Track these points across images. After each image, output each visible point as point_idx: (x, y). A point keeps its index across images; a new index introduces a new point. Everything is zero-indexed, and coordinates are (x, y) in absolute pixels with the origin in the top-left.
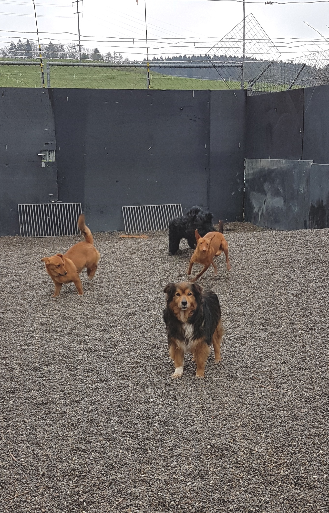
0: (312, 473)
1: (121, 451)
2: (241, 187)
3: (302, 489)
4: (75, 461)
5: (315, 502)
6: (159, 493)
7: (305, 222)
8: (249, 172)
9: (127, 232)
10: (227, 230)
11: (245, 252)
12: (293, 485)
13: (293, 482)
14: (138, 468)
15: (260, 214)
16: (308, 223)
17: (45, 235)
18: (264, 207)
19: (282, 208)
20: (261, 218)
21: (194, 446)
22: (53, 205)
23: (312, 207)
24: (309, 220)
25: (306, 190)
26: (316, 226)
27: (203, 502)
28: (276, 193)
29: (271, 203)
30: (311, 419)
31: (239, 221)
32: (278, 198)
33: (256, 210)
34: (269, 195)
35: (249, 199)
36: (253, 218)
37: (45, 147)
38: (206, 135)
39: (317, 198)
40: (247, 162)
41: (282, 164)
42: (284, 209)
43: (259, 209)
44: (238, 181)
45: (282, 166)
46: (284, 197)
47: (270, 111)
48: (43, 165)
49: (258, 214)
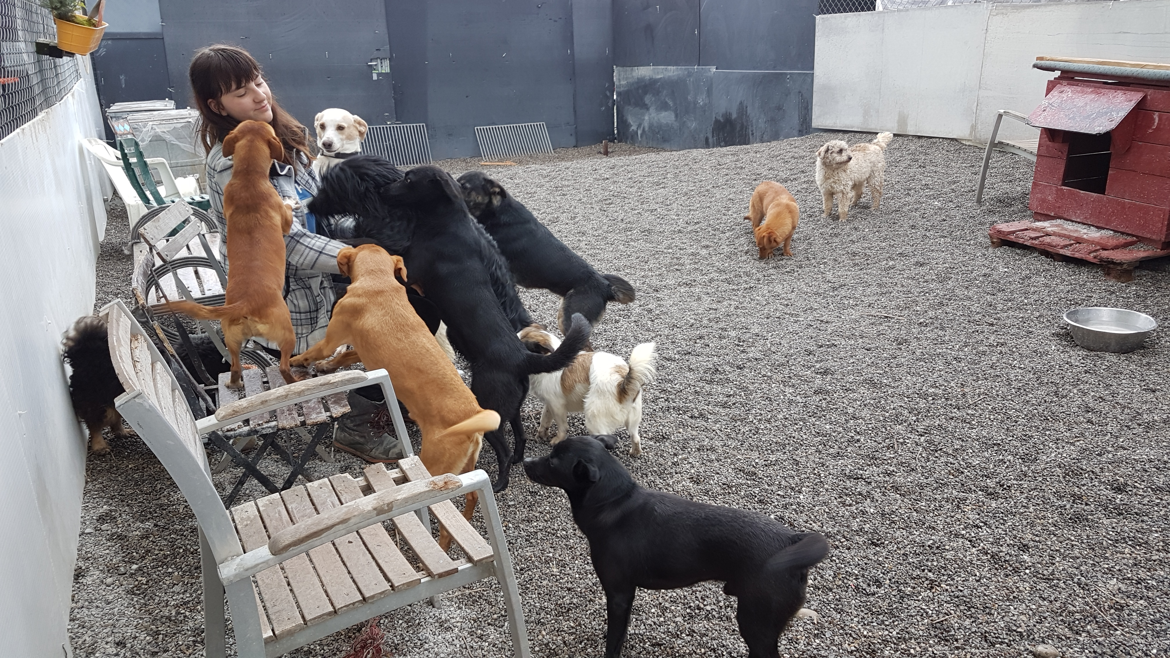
2: (611, 101)
7: (707, 140)
8: (622, 83)
15: (639, 132)
16: (711, 140)
18: (646, 124)
19: (673, 124)
20: (641, 137)
22: (390, 127)
24: (713, 137)
25: (707, 101)
26: (722, 144)
28: (664, 107)
29: (656, 118)
32: (667, 113)
33: (634, 128)
34: (652, 110)
35: (623, 116)
36: (630, 138)
37: (376, 54)
38: (569, 39)
39: (723, 111)
40: (617, 72)
41: (671, 72)
42: (676, 125)
43: (639, 126)
44: (608, 94)
45: (671, 74)
46: (676, 111)
47: (650, 9)
48: (374, 78)
49: (637, 133)
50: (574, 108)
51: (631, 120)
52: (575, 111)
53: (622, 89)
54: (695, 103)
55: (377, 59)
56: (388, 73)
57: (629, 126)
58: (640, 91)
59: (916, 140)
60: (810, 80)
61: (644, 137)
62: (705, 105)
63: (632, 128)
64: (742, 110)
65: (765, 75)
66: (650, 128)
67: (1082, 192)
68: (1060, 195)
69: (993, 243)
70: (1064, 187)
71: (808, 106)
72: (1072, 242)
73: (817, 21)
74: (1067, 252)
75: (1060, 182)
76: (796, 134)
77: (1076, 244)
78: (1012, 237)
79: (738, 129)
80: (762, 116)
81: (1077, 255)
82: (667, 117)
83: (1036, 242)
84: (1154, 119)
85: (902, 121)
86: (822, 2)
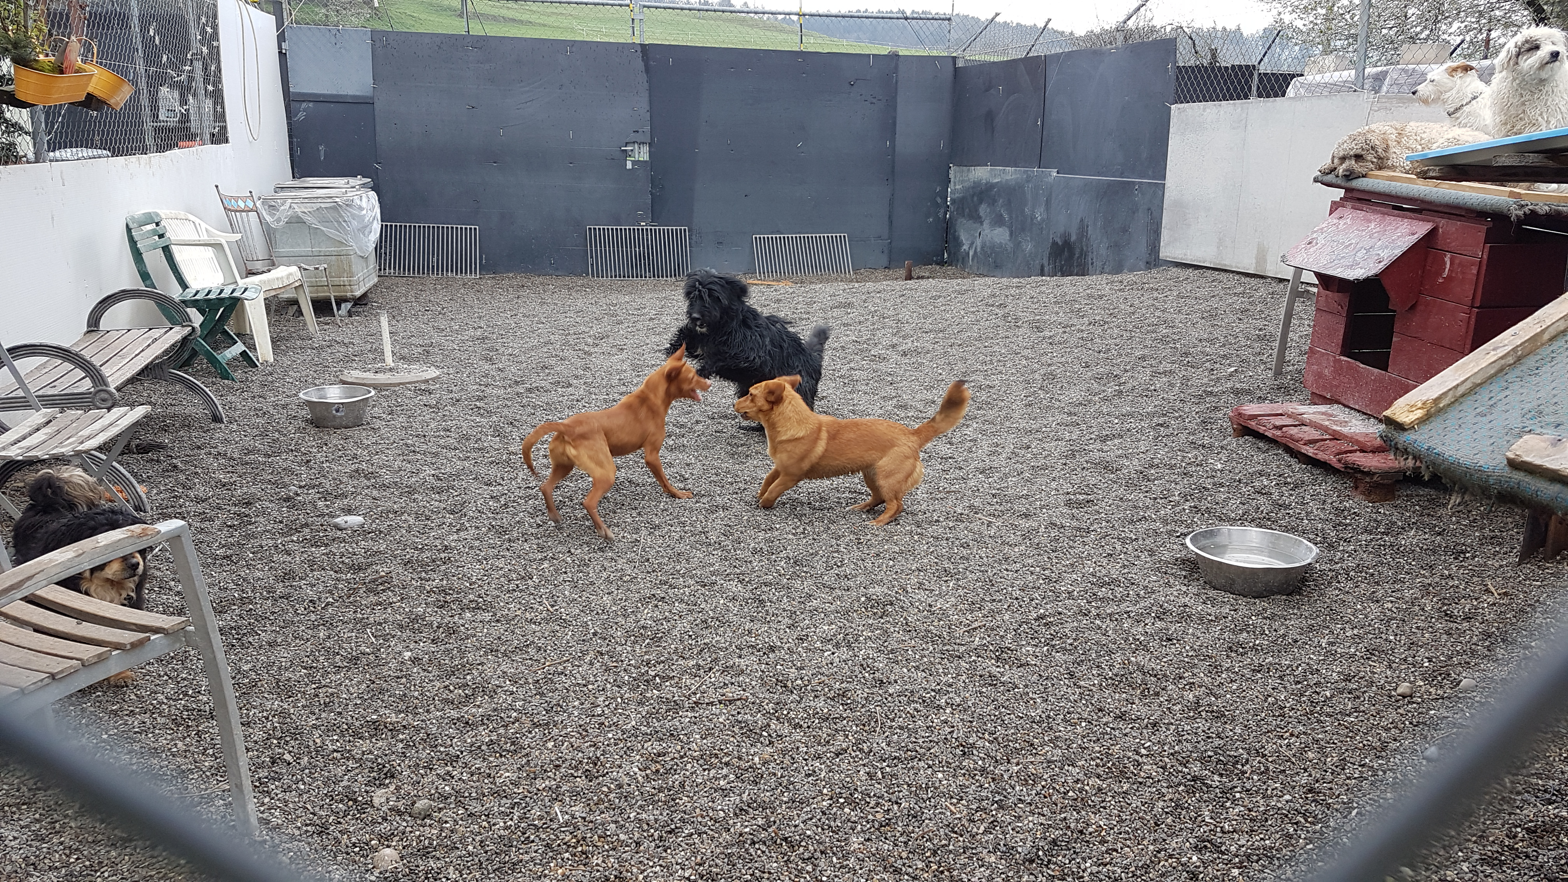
0: (1024, 643)
1: (722, 602)
2: (942, 211)
3: (1007, 667)
4: (647, 614)
5: (1026, 686)
6: (778, 667)
7: (1042, 267)
8: (957, 187)
9: (760, 276)
10: (918, 278)
11: (943, 308)
12: (993, 661)
13: (993, 656)
14: (747, 628)
15: (971, 253)
16: (1046, 269)
17: (629, 277)
18: (978, 242)
19: (1006, 244)
20: (973, 260)
21: (839, 598)
22: (643, 230)
23: (1055, 243)
24: (1049, 263)
25: (1045, 216)
26: (1058, 273)
27: (848, 682)
28: (998, 221)
29: (989, 236)
30: (1030, 561)
31: (938, 264)
32: (1001, 229)
33: (966, 247)
34: (986, 225)
35: (955, 231)
36: (961, 260)
37: (632, 137)
38: (889, 127)
39: (1062, 230)
40: (954, 172)
41: (1009, 174)
42: (1010, 245)
43: (972, 243)
44: (939, 200)
45: (1009, 177)
46: (1010, 228)
47: (992, 91)
48: (629, 165)
49: (968, 253)
50: (890, 217)
51: (963, 237)
52: (891, 222)
53: (957, 195)
54: (1033, 218)
55: (636, 143)
56: (646, 162)
57: (959, 244)
58: (975, 199)
60: (1161, 193)
61: (975, 261)
62: (1043, 220)
63: (964, 247)
64: (1083, 229)
65: (1110, 184)
66: (982, 248)
67: (1362, 365)
68: (1338, 369)
70: (1342, 358)
71: (1157, 229)
72: (1327, 437)
73: (1172, 112)
74: (1309, 451)
75: (1339, 350)
76: (1143, 267)
77: (1330, 440)
79: (1077, 255)
80: (1105, 240)
81: (1321, 456)
82: (1000, 235)
83: (1279, 433)
84: (1445, 264)
85: (1261, 257)
86: (1180, 85)
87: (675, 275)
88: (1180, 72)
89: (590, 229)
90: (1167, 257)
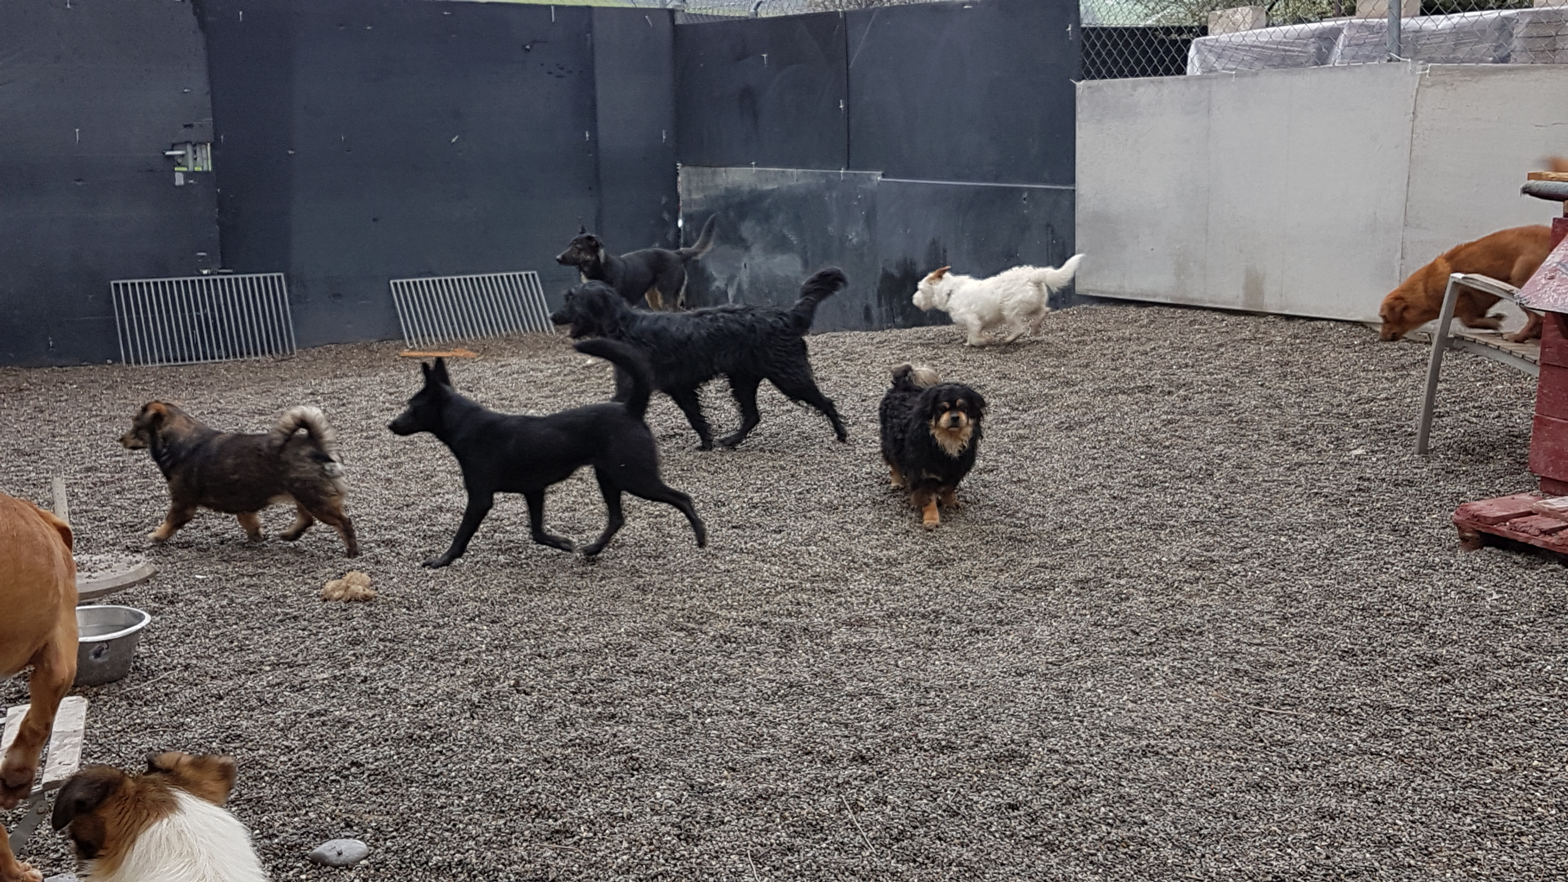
7: (867, 309)
9: (412, 344)
15: (732, 291)
16: (875, 312)
17: (190, 359)
18: (744, 277)
19: (797, 278)
25: (866, 238)
28: (780, 245)
29: (763, 267)
32: (786, 257)
33: (719, 284)
34: (756, 250)
37: (180, 134)
38: (587, 111)
40: (684, 175)
41: (794, 178)
43: (730, 280)
48: (179, 180)
49: (726, 294)
51: (712, 268)
53: (693, 209)
54: (843, 240)
55: (186, 143)
56: (207, 172)
57: (709, 279)
58: (731, 213)
59: (1282, 323)
60: (1067, 203)
62: (862, 244)
63: (716, 284)
65: (979, 191)
66: (751, 283)
69: (1464, 539)
73: (1079, 91)
78: (1504, 529)
82: (785, 265)
85: (1254, 284)
86: (1088, 54)
87: (270, 352)
88: (1088, 37)
89: (116, 285)
90: (1089, 290)
